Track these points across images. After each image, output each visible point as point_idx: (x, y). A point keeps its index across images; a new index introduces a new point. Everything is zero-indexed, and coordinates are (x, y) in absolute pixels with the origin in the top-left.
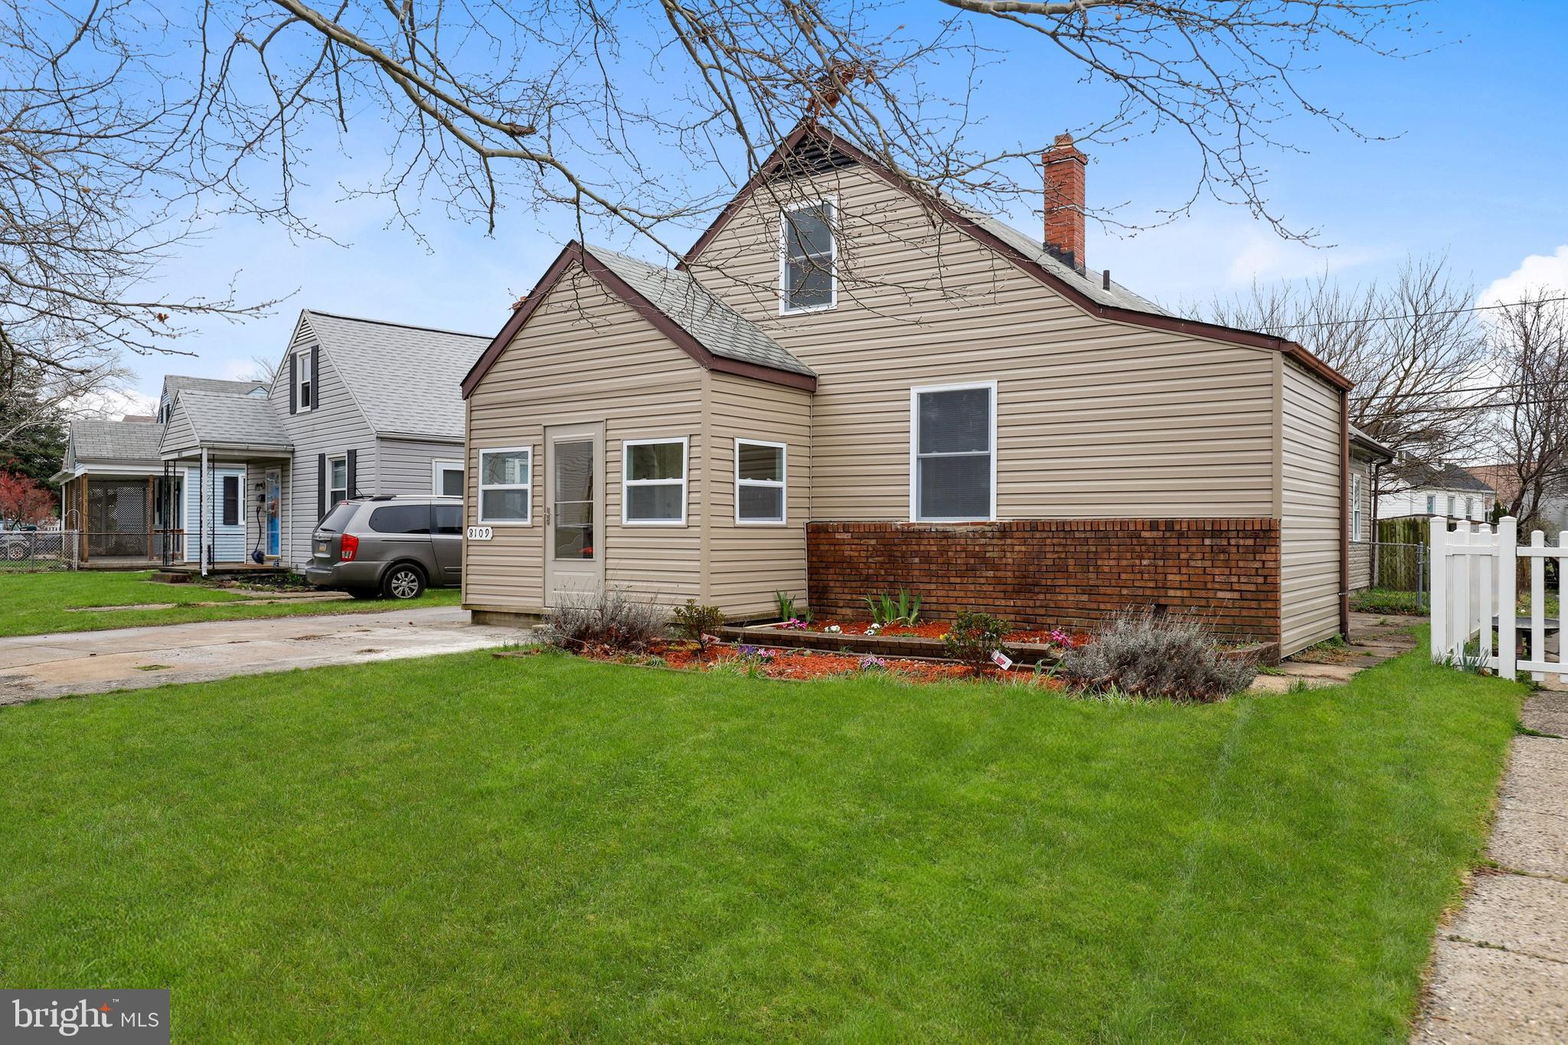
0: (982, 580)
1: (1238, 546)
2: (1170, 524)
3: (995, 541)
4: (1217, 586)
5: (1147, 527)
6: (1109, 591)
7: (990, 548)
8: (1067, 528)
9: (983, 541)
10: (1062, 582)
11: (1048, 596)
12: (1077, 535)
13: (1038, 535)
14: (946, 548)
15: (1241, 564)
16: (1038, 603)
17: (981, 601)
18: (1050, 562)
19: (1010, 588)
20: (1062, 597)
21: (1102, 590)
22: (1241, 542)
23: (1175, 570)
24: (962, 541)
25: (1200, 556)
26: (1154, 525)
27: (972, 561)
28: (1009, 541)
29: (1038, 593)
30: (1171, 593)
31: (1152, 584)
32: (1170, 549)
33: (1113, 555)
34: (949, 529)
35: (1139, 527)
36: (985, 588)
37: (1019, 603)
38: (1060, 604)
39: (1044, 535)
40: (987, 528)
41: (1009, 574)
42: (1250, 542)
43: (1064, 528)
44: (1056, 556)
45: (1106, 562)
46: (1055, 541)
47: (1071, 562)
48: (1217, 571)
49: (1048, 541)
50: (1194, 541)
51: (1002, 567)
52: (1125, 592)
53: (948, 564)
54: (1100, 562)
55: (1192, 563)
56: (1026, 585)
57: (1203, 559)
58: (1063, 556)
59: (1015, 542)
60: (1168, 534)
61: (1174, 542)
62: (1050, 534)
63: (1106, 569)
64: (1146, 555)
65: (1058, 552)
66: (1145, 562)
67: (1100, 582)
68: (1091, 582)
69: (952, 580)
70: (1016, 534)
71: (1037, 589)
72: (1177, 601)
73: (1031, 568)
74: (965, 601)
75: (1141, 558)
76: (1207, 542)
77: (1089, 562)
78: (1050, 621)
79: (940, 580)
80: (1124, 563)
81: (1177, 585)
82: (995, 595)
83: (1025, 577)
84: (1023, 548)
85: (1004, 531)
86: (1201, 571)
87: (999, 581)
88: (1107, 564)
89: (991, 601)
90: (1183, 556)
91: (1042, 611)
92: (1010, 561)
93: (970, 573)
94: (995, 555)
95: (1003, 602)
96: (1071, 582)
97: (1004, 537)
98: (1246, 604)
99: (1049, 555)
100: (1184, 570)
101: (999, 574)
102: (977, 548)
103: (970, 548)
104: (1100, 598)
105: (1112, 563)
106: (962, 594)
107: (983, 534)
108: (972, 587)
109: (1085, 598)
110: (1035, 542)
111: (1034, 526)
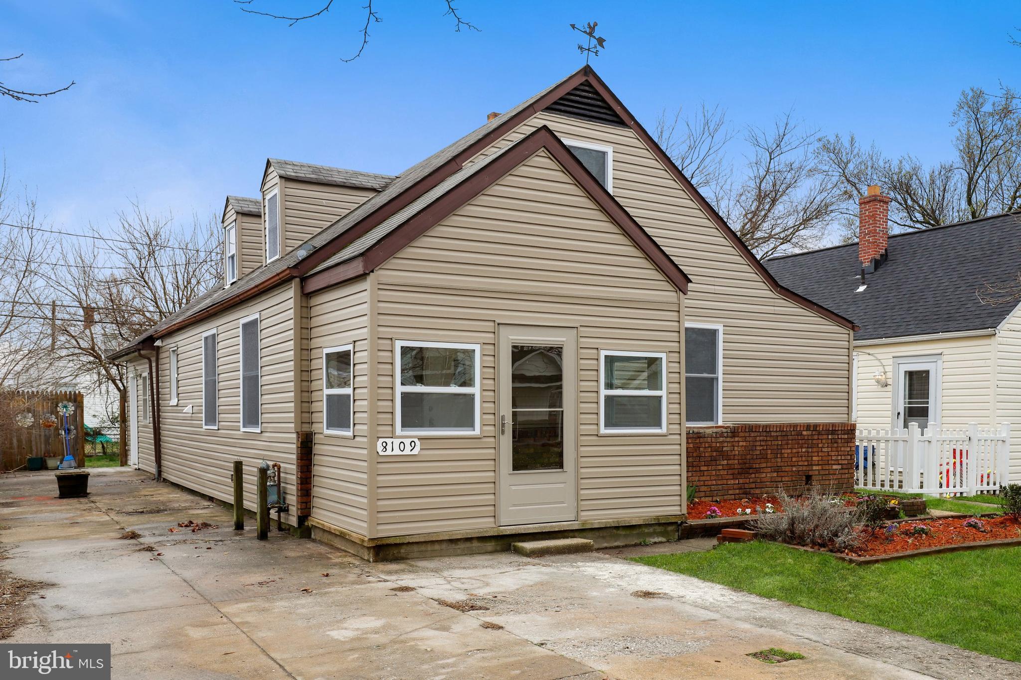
0: (720, 467)
1: (841, 439)
2: (816, 426)
3: (728, 439)
4: (833, 462)
5: (805, 429)
6: (787, 469)
7: (726, 444)
8: (768, 430)
9: (721, 439)
10: (764, 465)
11: (757, 475)
12: (773, 434)
13: (752, 434)
14: (699, 445)
15: (842, 449)
16: (751, 480)
17: (719, 482)
18: (758, 452)
19: (736, 472)
20: (764, 475)
21: (784, 469)
22: (843, 436)
23: (816, 454)
24: (709, 440)
25: (826, 445)
26: (808, 427)
27: (715, 454)
28: (737, 439)
29: (751, 474)
30: (815, 468)
31: (806, 463)
32: (814, 442)
33: (790, 446)
34: (701, 431)
35: (802, 429)
36: (722, 472)
37: (741, 481)
38: (763, 480)
39: (756, 434)
40: (724, 430)
41: (736, 462)
42: (846, 436)
43: (766, 429)
44: (761, 448)
45: (786, 451)
46: (761, 438)
47: (769, 452)
48: (833, 453)
49: (758, 438)
50: (825, 437)
51: (732, 457)
52: (794, 469)
53: (700, 457)
54: (783, 451)
55: (823, 450)
56: (746, 468)
57: (828, 447)
58: (765, 448)
59: (740, 439)
60: (814, 433)
61: (816, 437)
62: (759, 434)
63: (786, 455)
64: (804, 446)
65: (762, 446)
66: (804, 450)
67: (782, 464)
68: (779, 464)
69: (703, 468)
70: (742, 434)
71: (751, 471)
72: (817, 473)
73: (748, 457)
74: (710, 483)
75: (802, 448)
76: (830, 437)
77: (777, 452)
78: (758, 491)
79: (694, 469)
80: (794, 451)
81: (817, 463)
82: (728, 477)
83: (745, 463)
84: (744, 444)
85: (735, 432)
86: (826, 454)
87: (730, 467)
88: (786, 452)
89: (725, 482)
90: (820, 445)
91: (753, 485)
92: (737, 452)
93: (714, 463)
94: (728, 449)
95: (732, 482)
96: (769, 464)
97: (734, 437)
98: (844, 471)
99: (758, 448)
100: (820, 454)
101: (730, 462)
102: (718, 445)
103: (714, 445)
104: (782, 474)
105: (789, 451)
106: (708, 478)
107: (722, 435)
108: (714, 473)
109: (775, 474)
110: (751, 439)
111: (750, 429)
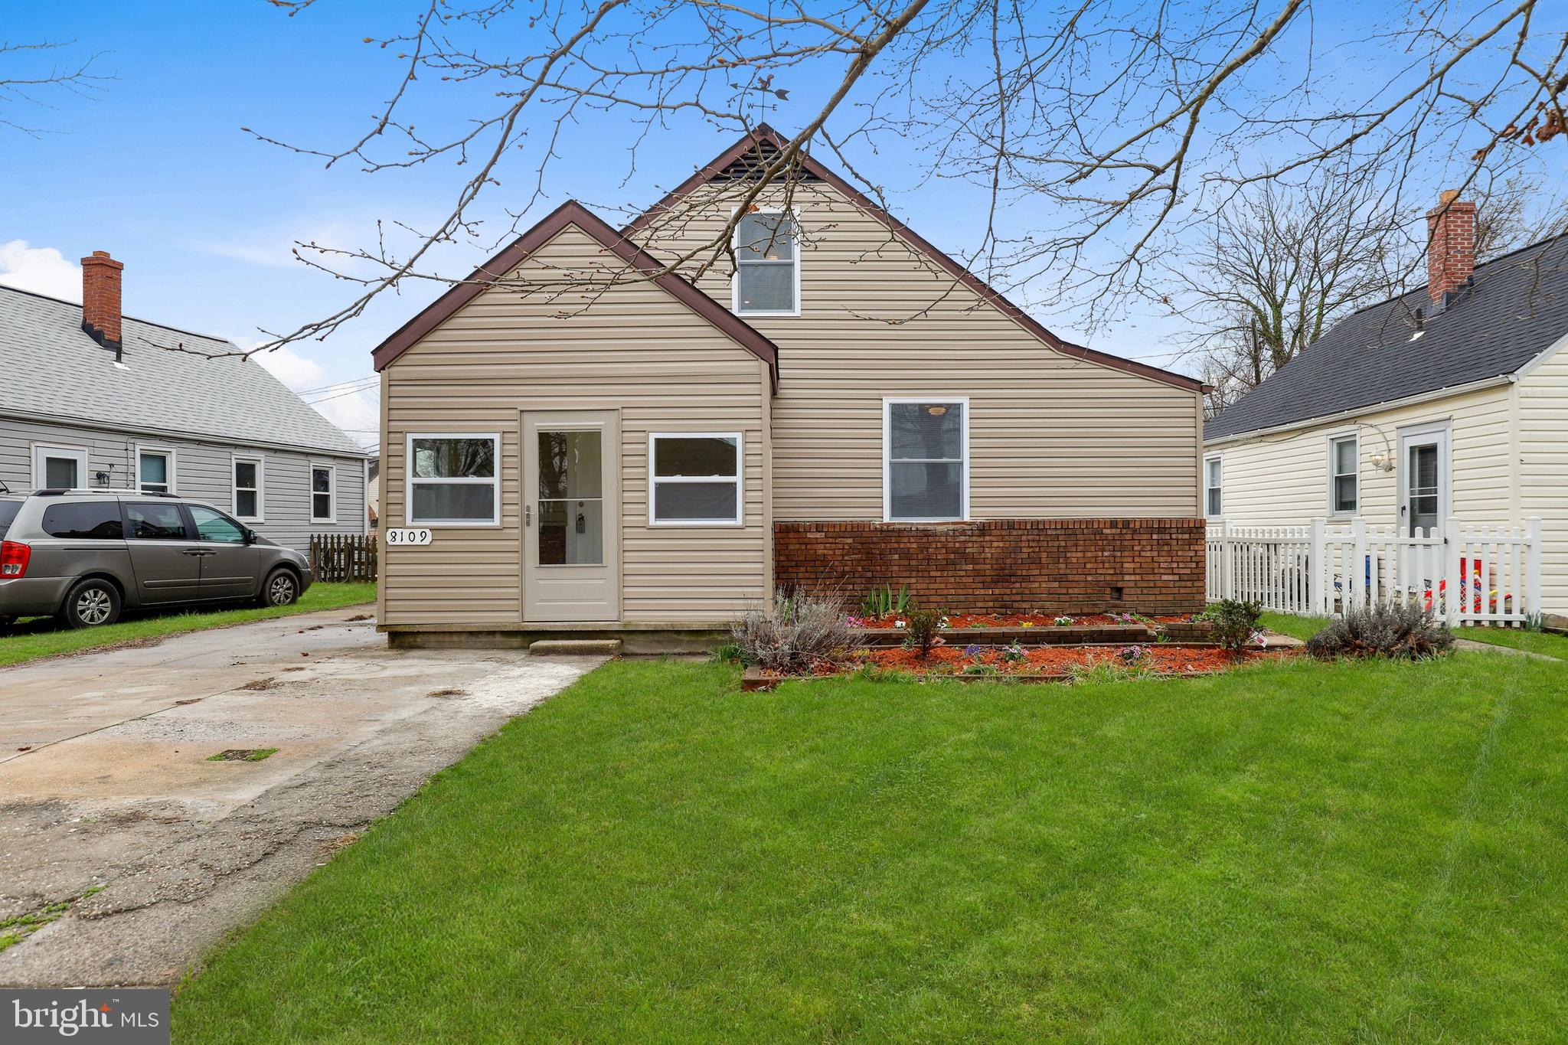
0: (962, 573)
1: (1177, 540)
2: (1126, 523)
3: (974, 539)
4: (1162, 571)
5: (1108, 526)
6: (1077, 578)
7: (970, 545)
8: (1041, 527)
9: (963, 538)
10: (1037, 572)
11: (1024, 585)
12: (1049, 532)
13: (1014, 533)
14: (927, 545)
15: (1180, 553)
16: (1014, 591)
17: (960, 592)
18: (1025, 556)
19: (989, 579)
20: (1037, 585)
21: (1070, 578)
22: (1180, 536)
23: (1130, 559)
24: (943, 539)
25: (1149, 548)
26: (1113, 523)
27: (952, 556)
28: (988, 538)
29: (1014, 583)
30: (1127, 578)
31: (1112, 572)
32: (1126, 543)
33: (1080, 549)
34: (929, 528)
35: (1102, 526)
36: (964, 580)
37: (997, 591)
38: (1034, 591)
39: (1020, 532)
40: (966, 527)
41: (988, 567)
42: (1187, 536)
43: (1038, 527)
44: (1030, 550)
45: (1074, 555)
46: (1030, 537)
47: (1044, 555)
48: (1162, 559)
49: (1024, 538)
50: (1145, 536)
51: (981, 561)
52: (1089, 578)
53: (928, 560)
54: (1069, 555)
55: (1143, 554)
56: (1003, 575)
57: (1151, 550)
58: (1037, 550)
59: (993, 539)
60: (1124, 531)
61: (1129, 537)
62: (1026, 532)
63: (1074, 560)
64: (1107, 548)
65: (1032, 547)
66: (1106, 554)
67: (1069, 571)
68: (1061, 572)
69: (933, 574)
70: (995, 532)
71: (1013, 579)
72: (1132, 584)
73: (1008, 561)
74: (945, 592)
75: (1103, 551)
76: (1155, 537)
77: (1060, 555)
78: (1025, 605)
79: (920, 574)
80: (1089, 554)
81: (1131, 571)
82: (974, 586)
83: (1003, 569)
84: (1001, 544)
85: (984, 529)
86: (1149, 560)
87: (977, 573)
88: (1075, 556)
89: (970, 591)
90: (1136, 548)
91: (1018, 598)
92: (989, 555)
93: (951, 567)
94: (975, 550)
95: (982, 592)
96: (1044, 572)
97: (984, 535)
98: (1183, 584)
99: (1024, 550)
100: (1137, 559)
101: (978, 567)
102: (957, 545)
103: (951, 545)
104: (1069, 585)
105: (1080, 555)
106: (943, 586)
107: (963, 533)
108: (952, 580)
109: (1056, 584)
110: (1012, 538)
111: (1011, 525)
